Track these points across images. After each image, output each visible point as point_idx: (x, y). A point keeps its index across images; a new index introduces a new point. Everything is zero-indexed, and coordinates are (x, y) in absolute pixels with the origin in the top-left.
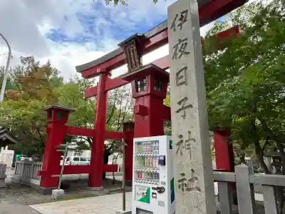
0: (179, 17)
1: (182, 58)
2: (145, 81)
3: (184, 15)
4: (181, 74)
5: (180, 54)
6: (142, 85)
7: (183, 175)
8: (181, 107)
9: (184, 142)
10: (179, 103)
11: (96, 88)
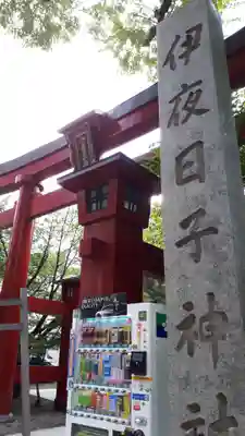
0: (183, 39)
1: (189, 121)
2: (105, 190)
3: (193, 34)
4: (187, 158)
5: (184, 113)
6: (100, 198)
7: (195, 408)
8: (187, 232)
9: (197, 320)
10: (184, 225)
11: (12, 211)
